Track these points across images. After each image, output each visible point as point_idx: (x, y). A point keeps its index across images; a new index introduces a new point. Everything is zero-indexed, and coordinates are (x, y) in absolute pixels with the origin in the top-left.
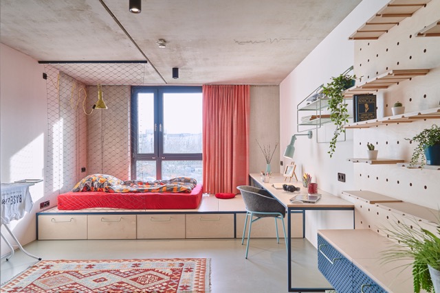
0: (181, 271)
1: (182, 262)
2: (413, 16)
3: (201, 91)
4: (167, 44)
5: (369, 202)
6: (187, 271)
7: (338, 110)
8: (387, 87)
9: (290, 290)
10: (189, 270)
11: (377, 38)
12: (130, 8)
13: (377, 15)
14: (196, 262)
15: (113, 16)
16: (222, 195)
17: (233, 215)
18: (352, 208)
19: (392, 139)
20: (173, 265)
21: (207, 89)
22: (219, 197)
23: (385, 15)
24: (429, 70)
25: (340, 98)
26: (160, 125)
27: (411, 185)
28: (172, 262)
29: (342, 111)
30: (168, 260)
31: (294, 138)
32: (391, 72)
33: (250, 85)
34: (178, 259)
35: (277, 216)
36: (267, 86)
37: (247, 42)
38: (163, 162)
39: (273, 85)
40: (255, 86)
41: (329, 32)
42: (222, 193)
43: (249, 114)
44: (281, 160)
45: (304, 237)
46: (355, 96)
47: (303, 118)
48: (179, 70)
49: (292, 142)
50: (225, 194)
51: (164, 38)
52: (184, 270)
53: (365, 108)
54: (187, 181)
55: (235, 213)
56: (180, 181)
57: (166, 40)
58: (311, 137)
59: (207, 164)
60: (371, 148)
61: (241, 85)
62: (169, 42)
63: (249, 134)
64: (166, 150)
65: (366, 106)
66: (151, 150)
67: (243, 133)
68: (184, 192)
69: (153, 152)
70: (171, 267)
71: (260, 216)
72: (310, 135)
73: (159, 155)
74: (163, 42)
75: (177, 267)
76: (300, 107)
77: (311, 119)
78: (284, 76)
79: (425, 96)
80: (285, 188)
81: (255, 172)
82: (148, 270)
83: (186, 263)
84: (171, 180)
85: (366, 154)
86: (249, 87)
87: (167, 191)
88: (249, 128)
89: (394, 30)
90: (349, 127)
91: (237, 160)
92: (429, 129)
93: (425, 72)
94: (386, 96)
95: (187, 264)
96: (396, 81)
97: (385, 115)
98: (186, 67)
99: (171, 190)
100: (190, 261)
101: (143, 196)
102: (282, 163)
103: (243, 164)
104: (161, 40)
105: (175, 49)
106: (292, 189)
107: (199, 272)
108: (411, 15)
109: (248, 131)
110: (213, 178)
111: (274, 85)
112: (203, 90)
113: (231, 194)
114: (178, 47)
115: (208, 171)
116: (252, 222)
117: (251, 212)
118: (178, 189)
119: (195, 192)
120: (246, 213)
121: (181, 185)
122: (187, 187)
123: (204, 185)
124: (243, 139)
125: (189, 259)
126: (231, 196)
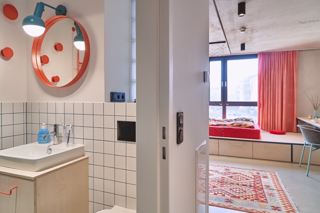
1: (257, 172)
3: (257, 58)
4: (246, 30)
6: (264, 178)
12: (239, 14)
14: (268, 173)
15: (219, 18)
16: (275, 132)
17: (290, 145)
21: (261, 56)
22: (272, 132)
26: (226, 82)
28: (251, 171)
30: (247, 169)
33: (298, 51)
34: (254, 170)
37: (310, 21)
38: (227, 107)
40: (303, 50)
42: (273, 130)
43: (297, 72)
48: (246, 45)
50: (276, 130)
51: (245, 27)
52: (261, 177)
54: (248, 120)
55: (292, 144)
56: (242, 120)
59: (261, 109)
61: (290, 51)
62: (248, 28)
63: (296, 88)
64: (229, 99)
66: (219, 99)
67: (292, 86)
68: (250, 127)
69: (220, 100)
70: (252, 174)
71: (317, 147)
73: (224, 102)
74: (244, 29)
75: (255, 174)
81: (302, 116)
82: (236, 173)
83: (261, 173)
84: (235, 119)
86: (297, 52)
87: (237, 126)
88: (296, 83)
99: (240, 125)
100: (263, 172)
101: (222, 128)
103: (291, 111)
104: (242, 28)
105: (250, 32)
107: (273, 179)
109: (296, 85)
110: (266, 119)
112: (259, 57)
113: (281, 132)
114: (252, 31)
115: (262, 114)
116: (312, 151)
117: (312, 144)
118: (245, 125)
119: (257, 127)
120: (303, 145)
121: (246, 123)
122: (250, 124)
123: (259, 124)
124: (292, 91)
125: (262, 171)
126: (283, 133)
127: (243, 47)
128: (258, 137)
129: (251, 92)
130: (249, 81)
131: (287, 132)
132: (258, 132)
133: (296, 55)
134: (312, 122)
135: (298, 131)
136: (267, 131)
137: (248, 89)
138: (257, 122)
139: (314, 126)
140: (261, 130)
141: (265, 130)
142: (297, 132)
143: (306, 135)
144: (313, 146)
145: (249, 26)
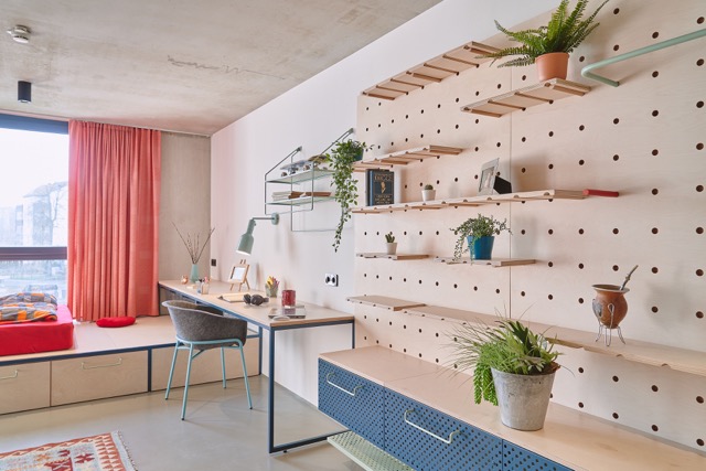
0: (70, 463)
1: (63, 448)
2: (442, 82)
3: (66, 132)
4: (32, 37)
5: (392, 308)
6: (82, 462)
7: (346, 187)
8: (406, 163)
9: (272, 450)
10: (85, 458)
11: (393, 99)
13: (408, 73)
14: (94, 443)
16: (111, 322)
17: (146, 352)
18: (352, 321)
19: (413, 229)
20: (47, 456)
21: (79, 129)
22: (104, 324)
23: (416, 75)
24: (461, 150)
25: (348, 172)
27: (437, 284)
28: (43, 453)
29: (351, 189)
30: (30, 450)
31: (252, 223)
32: (428, 148)
33: (162, 132)
34: (53, 445)
35: (230, 345)
36: (191, 136)
37: (189, 64)
39: (201, 135)
40: (171, 133)
41: (313, 74)
42: (107, 318)
43: (159, 179)
44: (212, 258)
45: (260, 373)
46: (369, 170)
47: (276, 194)
48: (33, 87)
49: (250, 229)
50: (113, 318)
51: (30, 25)
52: (73, 461)
53: (381, 189)
54: (39, 299)
55: (149, 349)
56: (22, 300)
57: (33, 30)
58: (277, 223)
59: (77, 266)
60: (390, 239)
61: (146, 130)
62: (38, 34)
63: (158, 215)
65: (383, 185)
67: (149, 211)
68: (44, 319)
70: (45, 461)
71: (202, 348)
72: (276, 219)
74: (26, 31)
75: (56, 458)
76: (270, 178)
77: (290, 197)
78: (223, 124)
79: (456, 180)
80: (248, 299)
81: (170, 278)
83: (72, 447)
85: (384, 247)
86: (160, 134)
88: (158, 204)
89: (416, 93)
90: (362, 211)
91: (137, 257)
92: (473, 218)
93: (457, 151)
94: (404, 174)
95: (76, 450)
96: (420, 157)
97: (404, 200)
98: (50, 83)
99: (13, 318)
100: (80, 443)
102: (214, 263)
103: (147, 267)
104: (20, 27)
105: (45, 50)
106: (257, 301)
107: (107, 457)
108: (440, 80)
109: (158, 209)
110: (89, 291)
111: (202, 137)
112: (71, 130)
113: (126, 319)
114: (52, 46)
115: (77, 277)
116: (192, 358)
117: (191, 343)
118: (28, 316)
119: (64, 317)
120: (174, 345)
121: (30, 307)
122: (44, 309)
123: (70, 306)
124: (148, 222)
125: (77, 441)
126: (129, 322)
127: (24, 90)
128: (68, 344)
129: (55, 223)
130: (48, 195)
131: (138, 317)
132: (68, 329)
133: (157, 139)
134: (189, 290)
135: (161, 313)
136: (92, 321)
137: (47, 214)
138: (66, 301)
139: (193, 300)
140: (75, 322)
141: (85, 320)
142: (160, 315)
143: (181, 324)
144: (196, 347)
145: (40, 24)
